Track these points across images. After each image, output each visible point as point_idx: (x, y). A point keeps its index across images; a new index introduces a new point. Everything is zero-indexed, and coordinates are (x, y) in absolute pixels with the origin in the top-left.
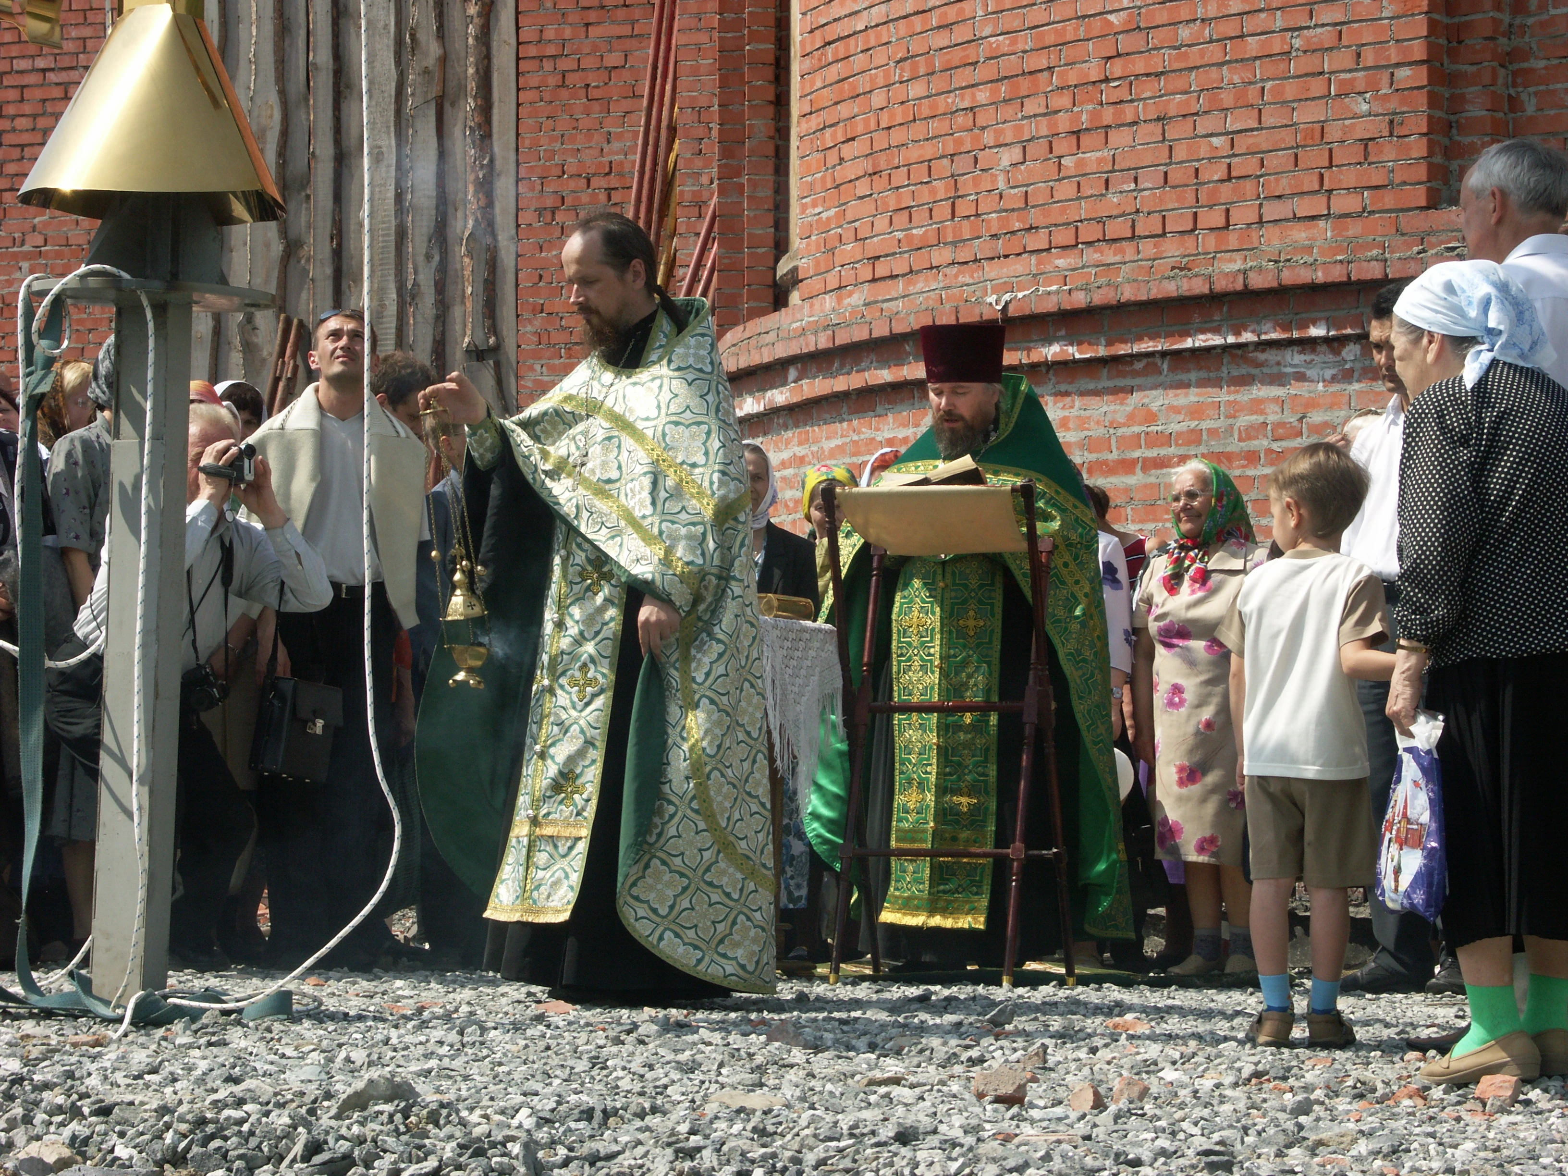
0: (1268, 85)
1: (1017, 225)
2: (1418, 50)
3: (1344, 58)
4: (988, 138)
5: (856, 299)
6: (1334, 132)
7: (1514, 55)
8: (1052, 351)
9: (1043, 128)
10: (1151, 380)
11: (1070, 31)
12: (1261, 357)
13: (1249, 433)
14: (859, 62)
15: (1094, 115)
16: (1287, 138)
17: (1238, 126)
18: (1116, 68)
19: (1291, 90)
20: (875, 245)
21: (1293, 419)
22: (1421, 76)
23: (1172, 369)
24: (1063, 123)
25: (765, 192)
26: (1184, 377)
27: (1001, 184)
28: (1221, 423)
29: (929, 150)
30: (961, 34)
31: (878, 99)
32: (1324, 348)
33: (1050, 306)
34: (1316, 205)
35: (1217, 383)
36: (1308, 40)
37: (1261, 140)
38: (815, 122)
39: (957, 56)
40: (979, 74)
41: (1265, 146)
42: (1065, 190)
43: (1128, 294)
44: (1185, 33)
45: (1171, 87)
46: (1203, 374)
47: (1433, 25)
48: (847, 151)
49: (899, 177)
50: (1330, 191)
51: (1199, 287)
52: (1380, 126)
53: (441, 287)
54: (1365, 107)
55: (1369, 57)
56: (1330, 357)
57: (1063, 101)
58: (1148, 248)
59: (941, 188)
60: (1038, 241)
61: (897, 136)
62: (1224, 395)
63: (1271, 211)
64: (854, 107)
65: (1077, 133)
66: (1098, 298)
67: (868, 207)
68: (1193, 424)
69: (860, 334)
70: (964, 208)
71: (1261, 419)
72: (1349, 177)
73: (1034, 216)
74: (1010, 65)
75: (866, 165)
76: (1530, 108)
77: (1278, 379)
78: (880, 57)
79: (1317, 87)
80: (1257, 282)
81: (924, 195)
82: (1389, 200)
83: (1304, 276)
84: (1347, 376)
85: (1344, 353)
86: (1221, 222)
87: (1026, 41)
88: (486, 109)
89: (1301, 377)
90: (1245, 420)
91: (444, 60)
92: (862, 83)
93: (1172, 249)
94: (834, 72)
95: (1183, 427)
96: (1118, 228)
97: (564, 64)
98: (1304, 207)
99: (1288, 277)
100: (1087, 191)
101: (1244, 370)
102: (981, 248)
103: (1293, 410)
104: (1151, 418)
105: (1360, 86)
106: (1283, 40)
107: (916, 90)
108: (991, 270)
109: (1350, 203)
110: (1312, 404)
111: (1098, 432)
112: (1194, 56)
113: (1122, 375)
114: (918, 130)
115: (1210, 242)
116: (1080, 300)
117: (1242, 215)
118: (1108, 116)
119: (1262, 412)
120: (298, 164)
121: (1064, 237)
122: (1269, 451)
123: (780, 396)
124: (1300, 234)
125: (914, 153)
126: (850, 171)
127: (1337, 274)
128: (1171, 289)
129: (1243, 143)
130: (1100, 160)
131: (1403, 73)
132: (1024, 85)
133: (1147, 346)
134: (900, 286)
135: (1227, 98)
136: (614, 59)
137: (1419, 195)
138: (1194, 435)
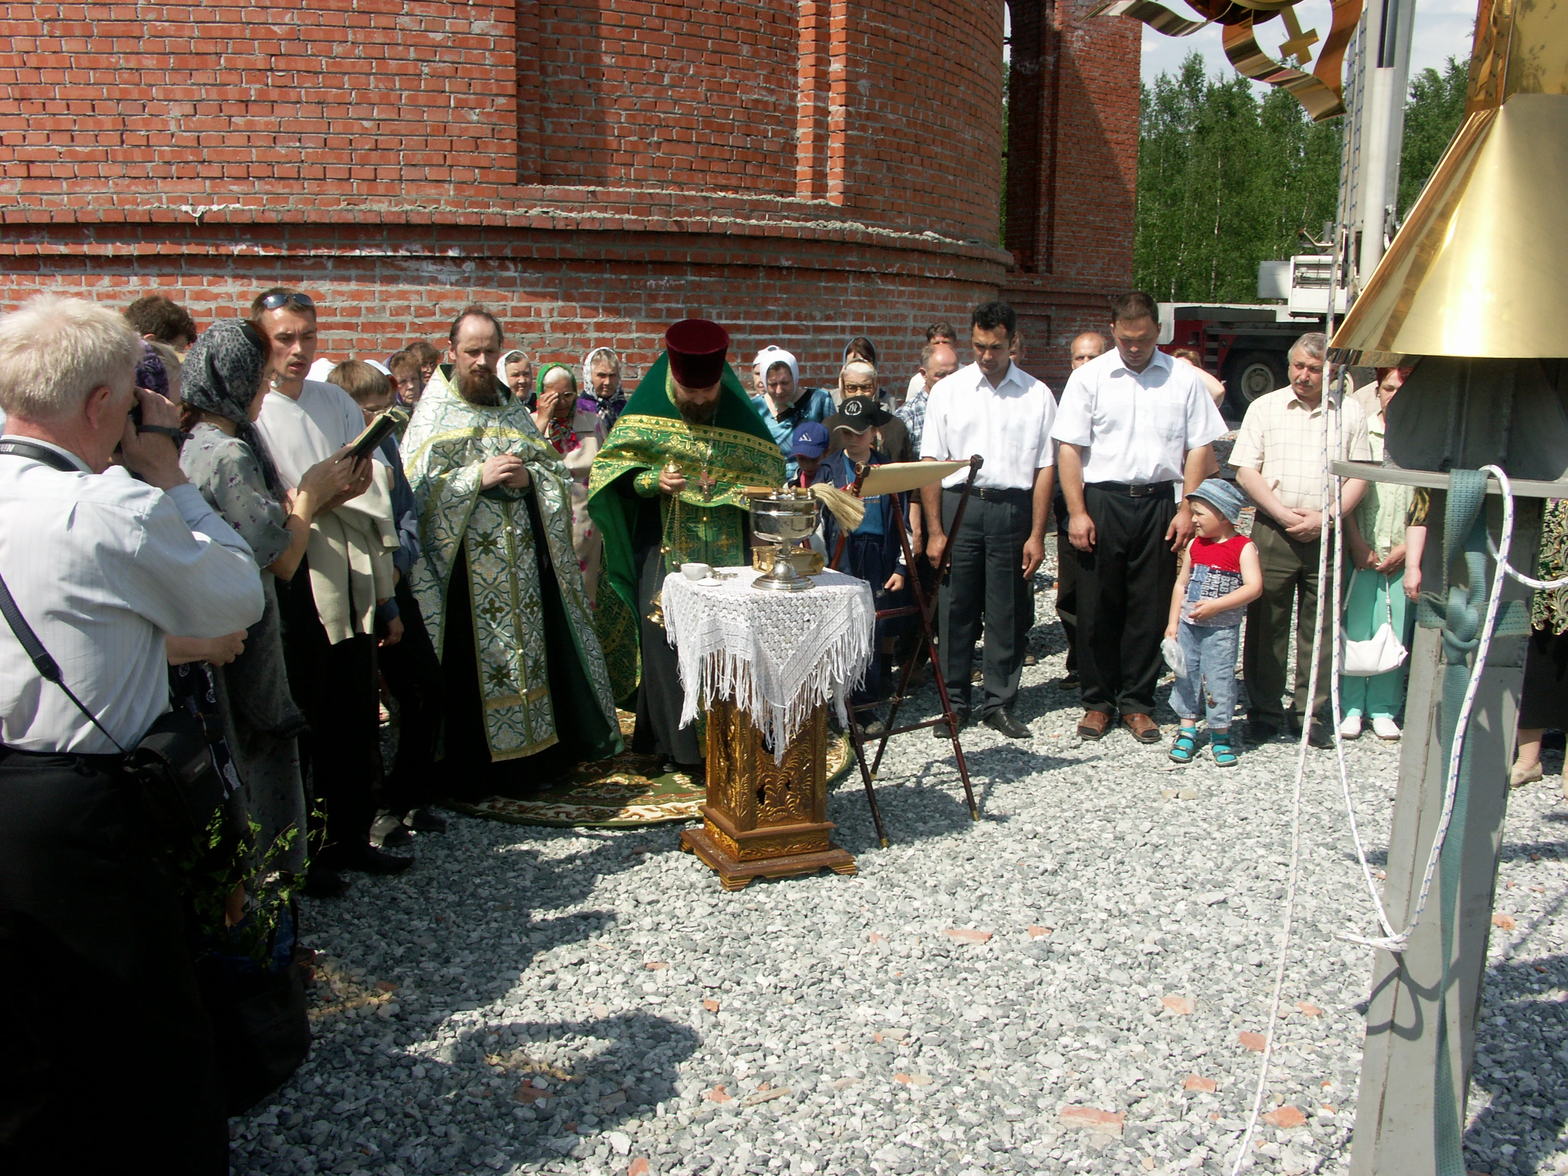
0: (405, 94)
1: (191, 158)
2: (511, 87)
3: (460, 83)
4: (157, 93)
6: (454, 129)
8: (238, 249)
9: (210, 93)
10: (318, 273)
11: (236, 31)
12: (405, 264)
13: (397, 312)
15: (260, 92)
16: (419, 128)
17: (383, 116)
18: (280, 63)
19: (421, 98)
21: (429, 305)
23: (335, 267)
24: (232, 92)
26: (346, 273)
27: (173, 127)
28: (376, 303)
29: (91, 92)
30: (120, 13)
32: (450, 263)
33: (245, 219)
34: (442, 174)
35: (374, 279)
36: (435, 69)
37: (402, 127)
39: (117, 29)
40: (143, 46)
41: (403, 132)
42: (236, 139)
44: (337, 49)
45: (328, 83)
46: (361, 272)
49: (56, 107)
50: (451, 166)
52: (487, 129)
54: (475, 118)
56: (454, 269)
57: (234, 78)
58: (312, 187)
59: (107, 122)
60: (211, 171)
61: (50, 76)
62: (377, 287)
63: (409, 173)
65: (245, 102)
68: (355, 303)
70: (133, 139)
71: (406, 303)
72: (465, 159)
73: (206, 154)
75: (10, 91)
77: (417, 280)
79: (441, 100)
80: (415, 220)
81: (88, 124)
82: (492, 177)
83: (450, 220)
84: (466, 281)
85: (464, 266)
86: (372, 177)
87: (192, 31)
89: (434, 280)
90: (393, 303)
95: (347, 304)
96: (289, 170)
98: (433, 174)
99: (437, 219)
100: (255, 141)
101: (392, 272)
102: (153, 169)
103: (430, 300)
105: (472, 105)
106: (416, 67)
109: (467, 176)
110: (442, 296)
112: (347, 65)
113: (295, 267)
114: (76, 76)
115: (364, 188)
116: (272, 217)
117: (387, 173)
118: (274, 94)
119: (407, 299)
121: (237, 171)
122: (413, 324)
124: (432, 191)
125: (75, 92)
127: (473, 221)
129: (385, 128)
130: (267, 124)
131: (501, 101)
132: (193, 62)
133: (322, 251)
135: (375, 98)
137: (512, 176)
138: (356, 312)
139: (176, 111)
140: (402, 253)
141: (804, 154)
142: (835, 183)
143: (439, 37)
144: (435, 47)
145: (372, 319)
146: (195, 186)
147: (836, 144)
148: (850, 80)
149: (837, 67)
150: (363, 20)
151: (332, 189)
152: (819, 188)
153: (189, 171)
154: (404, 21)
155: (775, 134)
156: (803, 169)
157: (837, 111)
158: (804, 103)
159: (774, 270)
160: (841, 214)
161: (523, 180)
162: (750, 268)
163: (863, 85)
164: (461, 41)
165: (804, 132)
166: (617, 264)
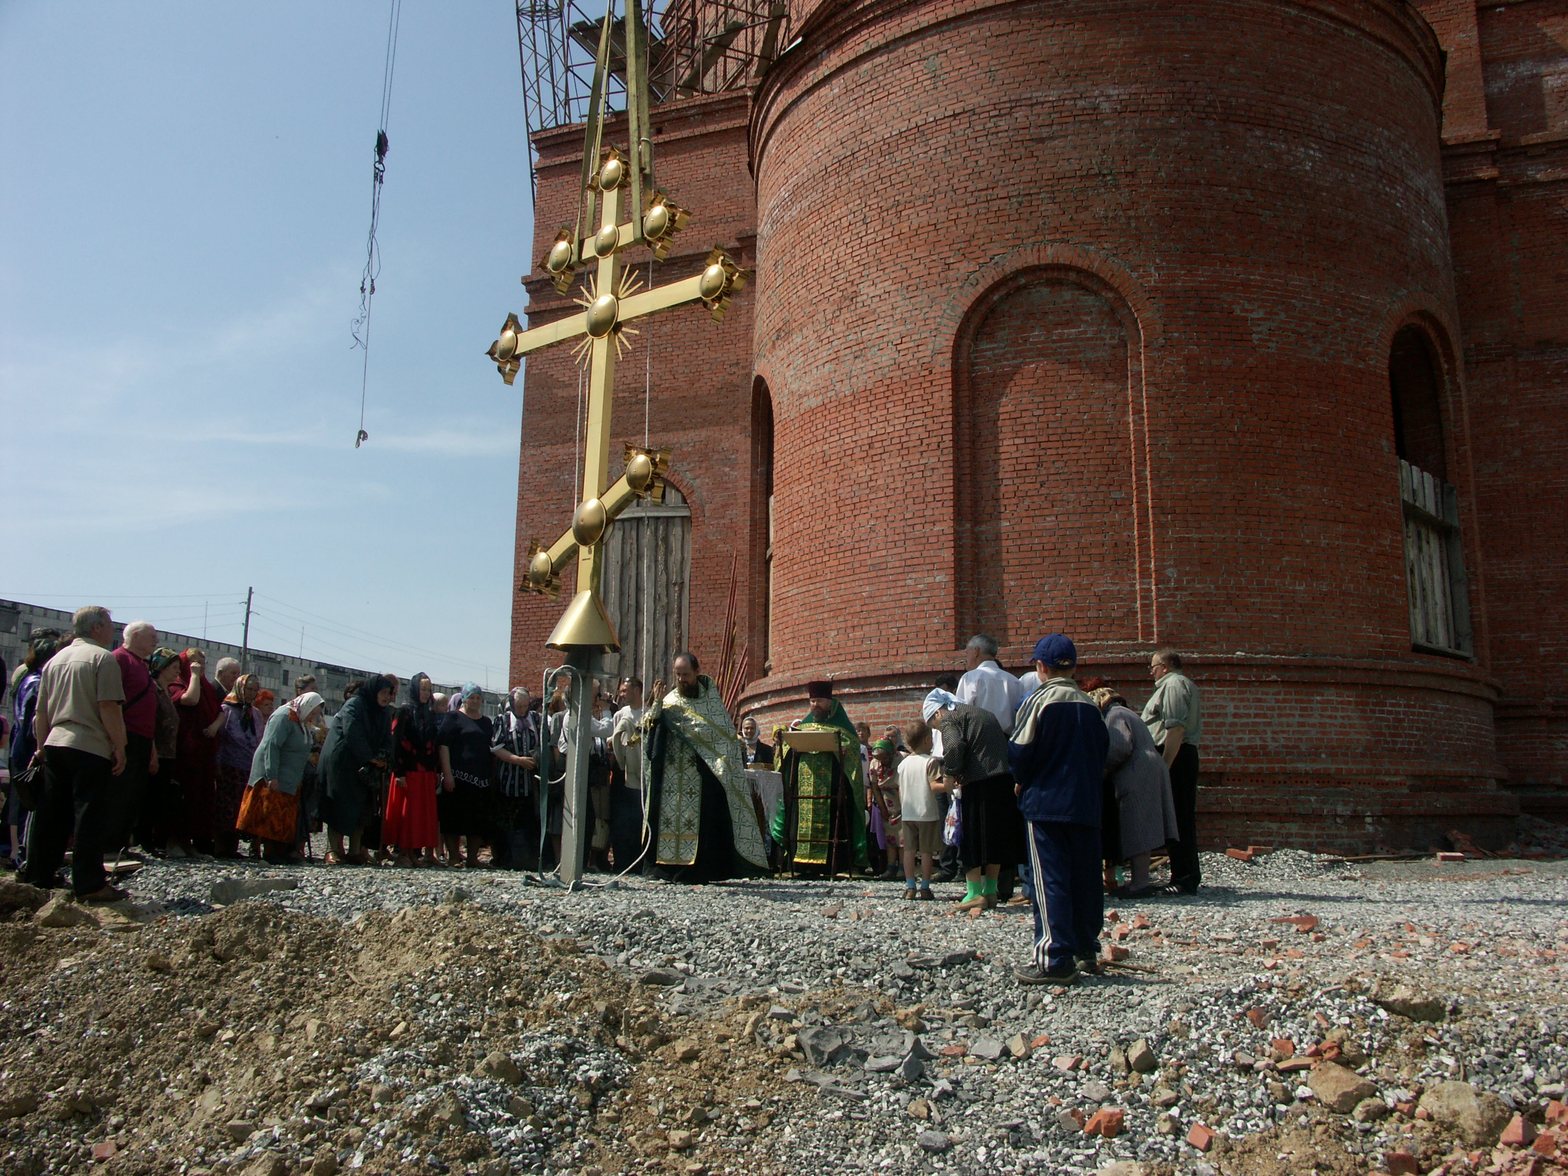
0: (909, 614)
1: (836, 653)
2: (952, 605)
3: (930, 607)
4: (827, 628)
5: (788, 674)
6: (927, 628)
7: (978, 607)
8: (846, 690)
9: (843, 625)
10: (875, 699)
11: (852, 597)
12: (907, 693)
13: (904, 715)
14: (789, 605)
15: (858, 621)
16: (914, 629)
17: (900, 626)
18: (865, 608)
19: (915, 615)
20: (794, 658)
22: (952, 612)
23: (882, 696)
24: (849, 624)
25: (762, 642)
26: (885, 699)
27: (831, 641)
28: (896, 712)
29: (810, 631)
30: (819, 598)
31: (795, 616)
33: (845, 677)
34: (923, 649)
35: (894, 700)
36: (921, 601)
37: (907, 630)
38: (777, 622)
39: (819, 604)
40: (825, 609)
41: (908, 632)
42: (850, 643)
43: (868, 674)
44: (884, 598)
45: (881, 614)
46: (891, 698)
47: (955, 598)
48: (786, 631)
49: (801, 639)
50: (927, 645)
51: (889, 672)
52: (941, 626)
53: (665, 669)
54: (937, 621)
55: (937, 607)
57: (849, 617)
58: (874, 661)
59: (814, 642)
60: (842, 658)
61: (801, 627)
62: (897, 704)
63: (910, 650)
64: (788, 618)
65: (853, 627)
66: (860, 675)
67: (792, 647)
68: (888, 712)
69: (789, 685)
70: (820, 648)
72: (932, 641)
73: (841, 651)
74: (833, 607)
75: (791, 635)
76: (983, 622)
77: (912, 700)
78: (796, 604)
79: (923, 615)
80: (906, 671)
81: (809, 644)
82: (944, 648)
83: (919, 669)
86: (896, 653)
87: (839, 600)
88: (680, 617)
90: (903, 711)
91: (668, 603)
92: (790, 611)
93: (882, 661)
94: (782, 608)
96: (866, 655)
97: (703, 604)
98: (919, 649)
99: (915, 670)
100: (856, 643)
101: (902, 697)
102: (825, 660)
104: (875, 710)
105: (935, 615)
106: (913, 601)
107: (806, 614)
108: (828, 666)
109: (933, 648)
111: (859, 714)
112: (887, 605)
113: (867, 698)
114: (807, 625)
115: (892, 659)
116: (854, 675)
117: (902, 651)
118: (862, 622)
119: (908, 709)
120: (625, 632)
121: (850, 657)
123: (765, 703)
124: (919, 657)
125: (806, 632)
126: (787, 637)
127: (929, 669)
128: (881, 673)
129: (902, 630)
130: (860, 635)
131: (947, 611)
132: (838, 613)
133: (874, 689)
134: (801, 671)
135: (897, 618)
136: (717, 603)
137: (953, 647)
138: (888, 716)
139: (833, 633)
140: (903, 687)
142: (1154, 630)
143: (921, 586)
144: (921, 591)
145: (895, 719)
146: (836, 665)
148: (1159, 570)
149: (1152, 564)
150: (893, 584)
152: (1147, 634)
153: (835, 659)
154: (909, 582)
155: (1119, 607)
164: (930, 587)
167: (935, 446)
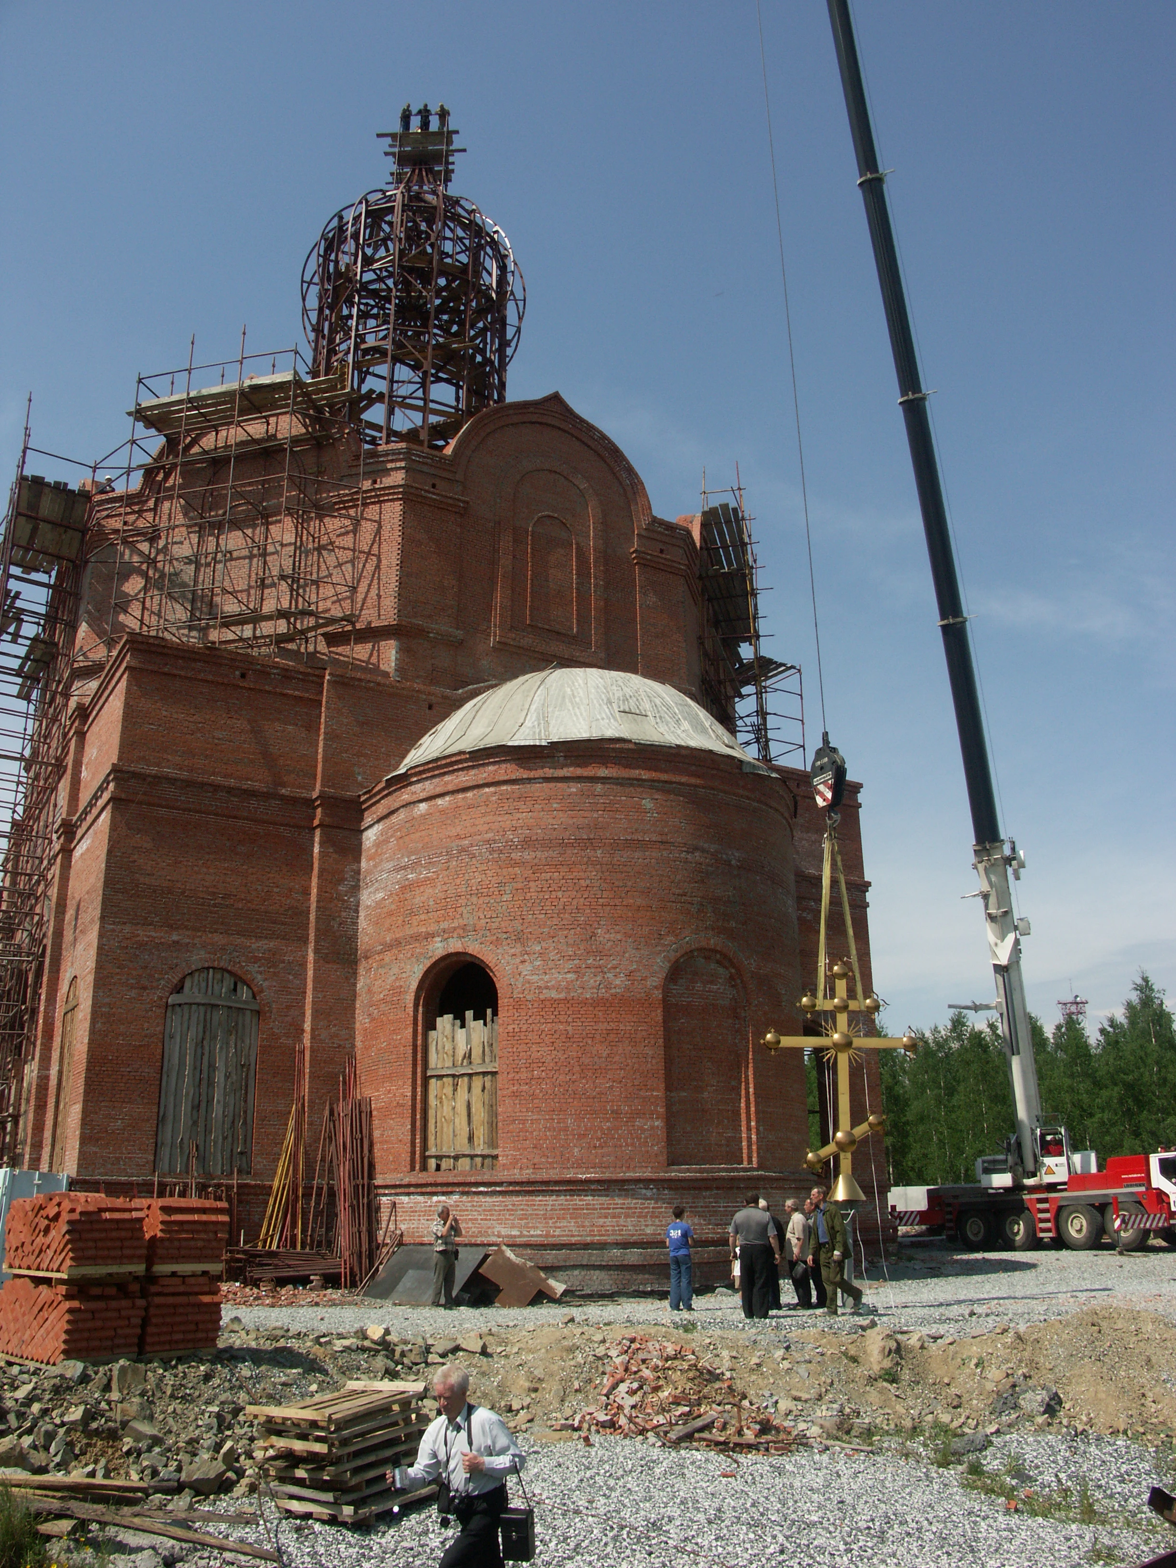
0: (637, 1143)
1: (580, 1163)
3: (652, 1139)
5: (528, 1171)
6: (651, 1152)
14: (528, 1125)
15: (599, 1144)
17: (632, 1149)
19: (641, 1144)
20: (534, 1161)
24: (592, 1144)
27: (575, 1154)
32: (650, 1189)
33: (596, 1178)
34: (647, 1165)
36: (645, 1136)
41: (637, 1153)
42: (592, 1157)
45: (617, 1141)
47: (666, 1136)
48: (524, 1142)
49: (544, 1149)
50: (649, 1163)
52: (659, 1152)
54: (656, 1148)
55: (656, 1140)
57: (592, 1140)
63: (638, 1165)
65: (596, 1147)
66: (607, 1178)
72: (653, 1160)
79: (647, 1144)
82: (660, 1165)
86: (629, 1166)
88: (246, 1093)
89: (645, 1195)
91: (237, 1081)
92: (530, 1130)
97: (267, 1085)
100: (598, 1157)
102: (569, 1166)
105: (655, 1145)
106: (640, 1135)
109: (653, 1165)
116: (603, 1178)
118: (603, 1144)
121: (593, 1166)
124: (644, 1169)
129: (632, 1153)
130: (601, 1152)
131: (663, 1144)
135: (629, 1144)
137: (665, 1165)
139: (576, 1150)
140: (637, 1187)
141: (745, 1151)
142: (755, 1160)
143: (646, 1127)
144: (645, 1130)
146: (581, 1170)
147: (754, 1147)
148: (757, 1129)
149: (753, 1124)
151: (618, 1170)
152: (750, 1161)
153: (579, 1166)
155: (736, 1145)
156: (745, 1156)
157: (754, 1137)
158: (744, 1135)
159: (739, 1188)
160: (757, 1169)
161: (669, 1165)
162: (731, 1188)
163: (761, 1128)
164: (652, 1128)
165: (744, 1144)
166: (695, 1188)
167: (652, 1042)
